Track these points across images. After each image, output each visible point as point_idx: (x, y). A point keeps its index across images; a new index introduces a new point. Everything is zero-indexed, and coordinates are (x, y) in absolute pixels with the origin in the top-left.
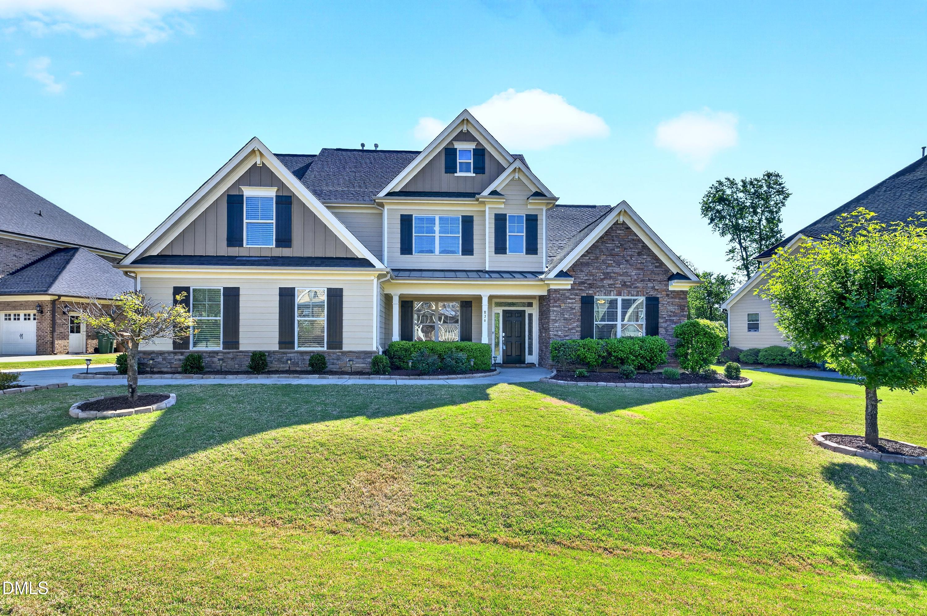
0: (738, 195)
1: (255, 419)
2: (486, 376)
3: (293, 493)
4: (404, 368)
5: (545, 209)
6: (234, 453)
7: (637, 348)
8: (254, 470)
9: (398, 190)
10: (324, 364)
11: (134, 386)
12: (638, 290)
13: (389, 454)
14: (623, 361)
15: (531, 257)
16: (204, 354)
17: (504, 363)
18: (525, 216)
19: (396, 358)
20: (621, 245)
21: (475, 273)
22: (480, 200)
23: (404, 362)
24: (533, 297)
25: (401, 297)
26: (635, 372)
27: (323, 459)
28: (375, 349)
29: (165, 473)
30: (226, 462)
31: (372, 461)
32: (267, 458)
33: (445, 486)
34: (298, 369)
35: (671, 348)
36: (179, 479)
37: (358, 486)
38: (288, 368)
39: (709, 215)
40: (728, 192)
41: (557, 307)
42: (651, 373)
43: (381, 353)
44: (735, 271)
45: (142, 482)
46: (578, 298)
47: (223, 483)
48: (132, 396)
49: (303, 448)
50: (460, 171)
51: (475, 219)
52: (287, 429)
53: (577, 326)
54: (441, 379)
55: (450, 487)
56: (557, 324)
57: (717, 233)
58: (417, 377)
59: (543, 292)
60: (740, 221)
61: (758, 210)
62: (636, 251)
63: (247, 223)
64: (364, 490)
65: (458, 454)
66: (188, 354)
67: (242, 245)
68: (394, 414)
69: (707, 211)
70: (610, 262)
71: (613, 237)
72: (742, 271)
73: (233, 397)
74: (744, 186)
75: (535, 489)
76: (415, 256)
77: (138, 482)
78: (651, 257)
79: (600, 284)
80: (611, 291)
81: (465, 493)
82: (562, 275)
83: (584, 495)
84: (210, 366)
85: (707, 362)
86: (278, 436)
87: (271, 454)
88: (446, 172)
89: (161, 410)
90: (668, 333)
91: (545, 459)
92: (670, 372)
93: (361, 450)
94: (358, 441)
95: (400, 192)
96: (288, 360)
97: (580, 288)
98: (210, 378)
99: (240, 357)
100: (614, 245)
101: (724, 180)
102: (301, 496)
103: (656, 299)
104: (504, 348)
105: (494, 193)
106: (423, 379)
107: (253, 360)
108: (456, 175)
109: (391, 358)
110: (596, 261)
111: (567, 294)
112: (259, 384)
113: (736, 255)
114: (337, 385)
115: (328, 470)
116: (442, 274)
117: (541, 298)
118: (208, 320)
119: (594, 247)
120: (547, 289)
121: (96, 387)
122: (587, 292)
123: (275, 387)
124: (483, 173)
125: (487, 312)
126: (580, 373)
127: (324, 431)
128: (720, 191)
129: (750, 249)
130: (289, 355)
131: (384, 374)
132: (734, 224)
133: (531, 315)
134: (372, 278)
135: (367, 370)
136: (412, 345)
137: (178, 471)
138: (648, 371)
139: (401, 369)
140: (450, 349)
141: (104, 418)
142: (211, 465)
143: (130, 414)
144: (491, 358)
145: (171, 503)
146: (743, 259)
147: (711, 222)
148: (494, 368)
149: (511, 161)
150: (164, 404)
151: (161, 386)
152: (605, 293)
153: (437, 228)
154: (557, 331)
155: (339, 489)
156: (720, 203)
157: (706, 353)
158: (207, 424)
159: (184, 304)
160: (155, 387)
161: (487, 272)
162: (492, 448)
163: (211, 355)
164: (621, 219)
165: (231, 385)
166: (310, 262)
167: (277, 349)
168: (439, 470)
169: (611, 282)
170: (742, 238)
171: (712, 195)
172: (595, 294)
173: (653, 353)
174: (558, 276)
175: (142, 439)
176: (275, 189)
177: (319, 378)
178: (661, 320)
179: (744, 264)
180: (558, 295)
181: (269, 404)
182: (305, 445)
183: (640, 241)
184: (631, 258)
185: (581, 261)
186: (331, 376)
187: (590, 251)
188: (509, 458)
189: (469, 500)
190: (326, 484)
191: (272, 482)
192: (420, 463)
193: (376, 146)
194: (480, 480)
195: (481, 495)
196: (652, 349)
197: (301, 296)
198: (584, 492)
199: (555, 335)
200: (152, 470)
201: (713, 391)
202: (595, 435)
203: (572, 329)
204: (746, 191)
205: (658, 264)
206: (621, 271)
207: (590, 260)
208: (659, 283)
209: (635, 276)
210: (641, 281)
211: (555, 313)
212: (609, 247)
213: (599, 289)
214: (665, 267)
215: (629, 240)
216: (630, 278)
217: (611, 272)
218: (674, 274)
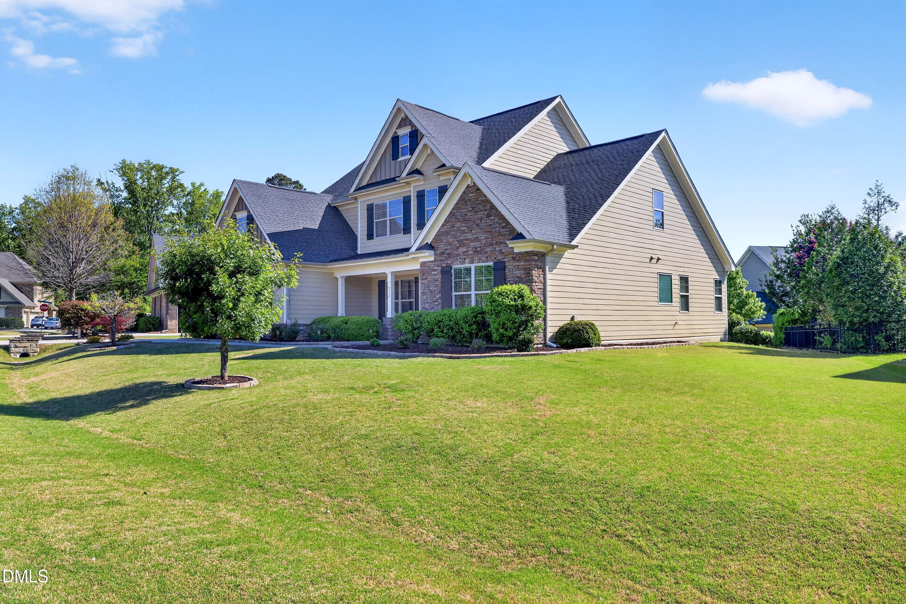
9: (365, 183)
12: (488, 255)
18: (438, 188)
20: (473, 209)
22: (401, 181)
28: (285, 322)
41: (424, 279)
46: (439, 269)
50: (401, 156)
53: (439, 298)
56: (425, 297)
59: (417, 266)
62: (485, 213)
71: (466, 202)
76: (374, 241)
79: (456, 253)
82: (427, 246)
88: (392, 160)
95: (367, 185)
97: (440, 259)
100: (467, 210)
103: (504, 264)
105: (414, 172)
108: (398, 160)
110: (452, 229)
111: (432, 266)
122: (446, 262)
125: (390, 288)
152: (460, 262)
153: (388, 213)
154: (425, 304)
169: (464, 249)
172: (453, 263)
176: (246, 212)
180: (425, 268)
184: (481, 221)
199: (424, 308)
203: (435, 301)
205: (504, 225)
206: (472, 237)
207: (448, 229)
208: (505, 245)
209: (485, 240)
210: (490, 246)
211: (423, 286)
212: (463, 212)
213: (455, 258)
214: (510, 226)
215: (480, 202)
216: (480, 243)
217: (464, 240)
218: (518, 233)
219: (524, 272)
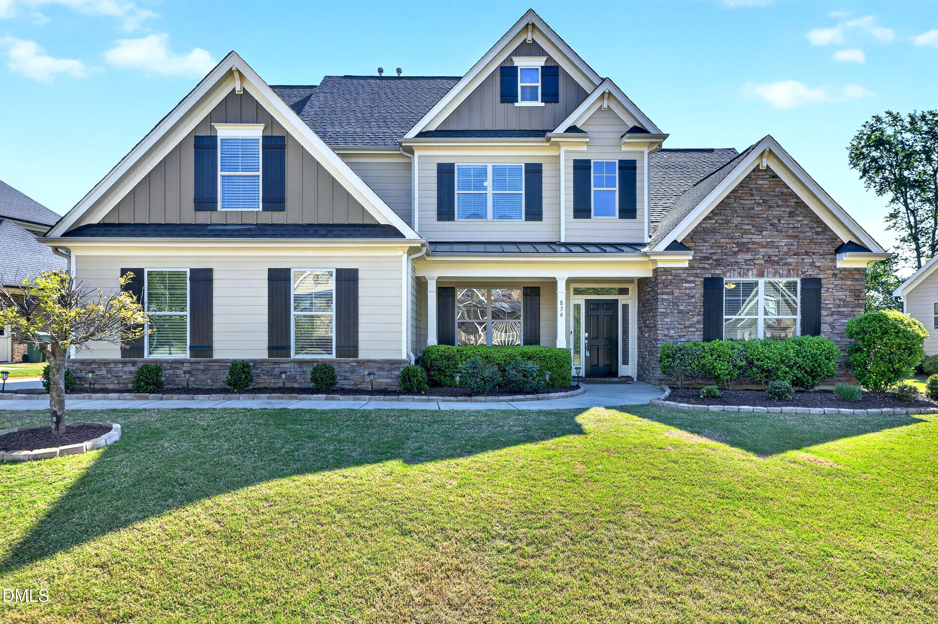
0: (903, 135)
1: (236, 466)
2: (567, 397)
3: (300, 596)
4: (446, 384)
5: (646, 151)
6: (204, 522)
7: (791, 353)
8: (235, 552)
9: (433, 128)
10: (333, 378)
11: (59, 413)
12: (790, 267)
13: (447, 526)
14: (769, 374)
15: (627, 223)
16: (164, 364)
17: (588, 375)
18: (617, 162)
19: (434, 370)
20: (765, 201)
21: (546, 246)
22: (552, 139)
23: (445, 376)
24: (630, 280)
25: (439, 280)
26: (793, 391)
27: (343, 534)
28: (404, 357)
29: (97, 555)
30: (192, 538)
31: (421, 540)
32: (255, 531)
33: (546, 588)
34: (296, 385)
35: (842, 354)
36: (117, 567)
37: (402, 584)
38: (281, 385)
39: (861, 165)
40: (889, 131)
41: (667, 293)
42: (811, 390)
43: (413, 363)
44: (898, 243)
45: (62, 570)
46: (699, 281)
47: (187, 574)
48: (57, 428)
49: (310, 516)
50: (523, 99)
51: (544, 167)
52: (285, 481)
53: (698, 322)
54: (502, 401)
55: (555, 590)
56: (668, 320)
57: (873, 191)
58: (468, 398)
59: (646, 272)
60: (906, 173)
61: (933, 156)
62: (788, 210)
63: (223, 176)
64: (413, 592)
65: (559, 529)
66: (142, 364)
67: (214, 209)
68: (443, 458)
69: (858, 159)
70: (747, 227)
71: (751, 190)
72: (908, 244)
73: (204, 429)
74: (913, 122)
75: (701, 597)
76: (458, 223)
77: (55, 571)
78: (810, 219)
79: (732, 259)
80: (748, 270)
81: (583, 602)
82: (675, 246)
83: (789, 608)
84: (174, 381)
85: (898, 374)
86: (272, 493)
87: (262, 524)
88: (502, 101)
89: (98, 449)
90: (835, 332)
91: (704, 539)
92: (847, 390)
93: (402, 518)
94: (395, 503)
95: (436, 131)
96: (281, 373)
97: (702, 265)
98: (172, 399)
99: (214, 368)
100: (753, 202)
101: (883, 115)
102: (311, 602)
103: (818, 281)
104: (588, 354)
105: (573, 129)
106: (477, 401)
107: (232, 373)
108: (516, 104)
109: (428, 370)
110: (726, 225)
111: (684, 276)
112: (240, 409)
113: (900, 221)
114: (353, 410)
115: (352, 555)
116: (497, 248)
117: (642, 282)
118: (171, 316)
119: (723, 205)
120: (651, 267)
121: (12, 412)
122: (713, 272)
123: (264, 412)
124: (557, 101)
125: (564, 303)
126: (709, 391)
127: (341, 485)
128: (876, 130)
129: (920, 212)
130: (281, 366)
131: (419, 393)
132: (898, 177)
133: (625, 307)
134: (400, 253)
135: (394, 388)
136: (458, 351)
137: (117, 552)
138: (807, 388)
139: (442, 386)
140: (512, 357)
141: (15, 461)
142: (169, 543)
143: (52, 456)
144: (570, 369)
145: (103, 611)
146: (910, 227)
147: (864, 175)
148: (574, 384)
149: (597, 82)
150: (103, 440)
151: (102, 411)
152: (740, 273)
153: (489, 183)
154: (668, 329)
155: (371, 588)
156: (877, 149)
157: (900, 362)
158: (164, 473)
159: (131, 292)
160: (94, 413)
161: (565, 245)
162: (613, 518)
163: (173, 366)
164: (765, 163)
165: (201, 410)
166: (311, 232)
167: (267, 358)
168: (533, 557)
169: (748, 256)
170: (908, 196)
171: (865, 137)
172: (725, 274)
173: (816, 361)
174: (670, 248)
175: (67, 497)
176: (261, 127)
177: (326, 399)
178: (824, 313)
179: (910, 235)
180: (670, 277)
181: (256, 440)
182: (313, 509)
183: (793, 195)
184: (779, 221)
185: (704, 225)
186: (341, 397)
187: (717, 211)
188: (643, 536)
189: (592, 615)
190: (350, 579)
191: (264, 574)
192: (501, 544)
193: (399, 71)
194: (605, 577)
195: (611, 605)
196: (814, 356)
197: (300, 279)
198: (788, 604)
199: (666, 335)
200: (77, 549)
201: (922, 421)
202: (771, 496)
203: (690, 326)
204: (916, 130)
205: (819, 229)
206: (764, 240)
207: (717, 225)
208: (821, 257)
209: (785, 247)
210: (794, 255)
211: (665, 304)
212: (745, 204)
213: (730, 267)
214: (831, 233)
215: (777, 194)
216: (777, 250)
217: (748, 242)
218: (844, 243)
219: (851, 294)
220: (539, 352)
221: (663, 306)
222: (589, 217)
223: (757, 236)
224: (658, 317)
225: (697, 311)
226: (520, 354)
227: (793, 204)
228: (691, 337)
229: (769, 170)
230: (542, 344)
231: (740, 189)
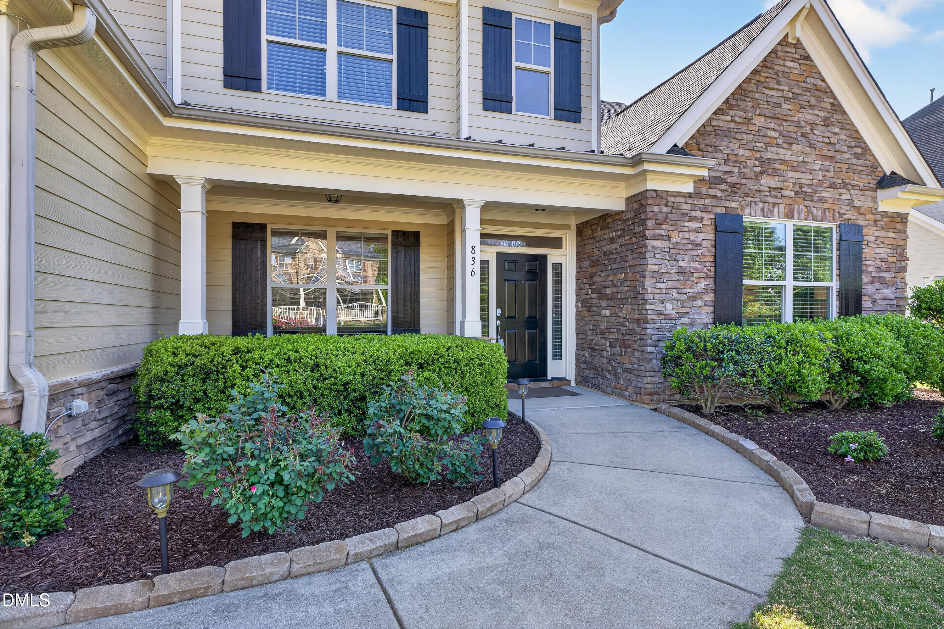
5: (596, 15)
12: (826, 206)
15: (567, 128)
18: (552, 24)
20: (794, 96)
24: (564, 226)
41: (660, 238)
46: (708, 219)
51: (431, 20)
53: (706, 290)
56: (662, 285)
62: (821, 114)
70: (773, 134)
71: (776, 73)
76: (268, 96)
78: (848, 132)
79: (753, 186)
80: (774, 206)
82: (678, 152)
97: (712, 192)
100: (780, 94)
103: (858, 229)
110: (744, 127)
111: (685, 207)
117: (590, 226)
120: (625, 192)
122: (727, 204)
133: (558, 267)
152: (762, 210)
153: (331, 30)
154: (662, 302)
164: (795, 35)
169: (774, 182)
172: (744, 210)
174: (672, 153)
178: (865, 279)
180: (665, 209)
184: (812, 130)
185: (714, 123)
199: (659, 313)
203: (692, 298)
205: (859, 150)
206: (794, 158)
207: (733, 125)
208: (861, 193)
209: (820, 173)
210: (830, 187)
211: (658, 256)
212: (770, 96)
213: (750, 199)
214: (870, 158)
215: (809, 86)
216: (811, 177)
217: (774, 160)
218: (885, 175)
219: (892, 251)
220: (443, 351)
221: (654, 261)
222: (509, 111)
223: (784, 151)
224: (648, 279)
225: (706, 271)
226: (401, 357)
227: (828, 106)
228: (696, 316)
229: (799, 46)
230: (424, 328)
231: (764, 69)
